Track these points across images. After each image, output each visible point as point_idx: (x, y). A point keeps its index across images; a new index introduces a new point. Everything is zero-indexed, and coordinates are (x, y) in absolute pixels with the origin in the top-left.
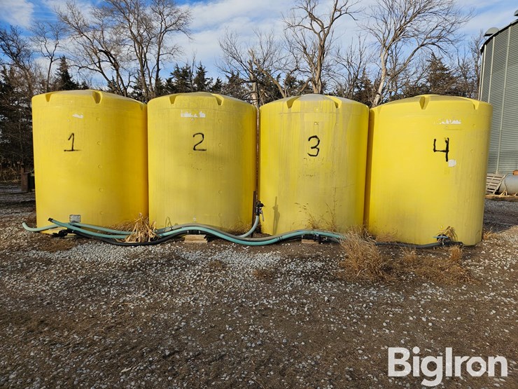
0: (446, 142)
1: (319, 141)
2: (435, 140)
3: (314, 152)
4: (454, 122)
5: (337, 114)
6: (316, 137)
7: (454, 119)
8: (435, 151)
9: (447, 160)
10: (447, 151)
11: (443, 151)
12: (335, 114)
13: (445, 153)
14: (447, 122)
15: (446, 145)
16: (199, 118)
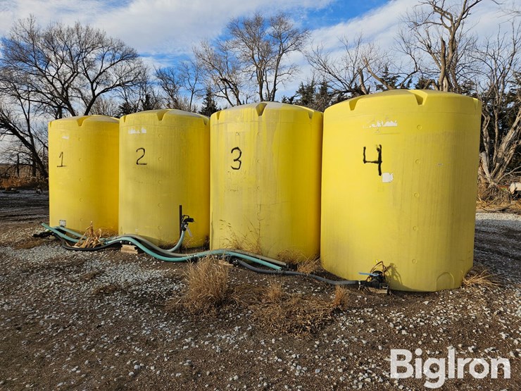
0: (378, 150)
1: (241, 153)
2: (365, 148)
3: (236, 164)
4: (388, 124)
5: (259, 122)
6: (237, 148)
7: (387, 119)
8: (365, 162)
9: (380, 174)
10: (379, 162)
11: (375, 162)
12: (257, 123)
13: (377, 165)
14: (379, 125)
15: (378, 154)
16: (141, 134)
